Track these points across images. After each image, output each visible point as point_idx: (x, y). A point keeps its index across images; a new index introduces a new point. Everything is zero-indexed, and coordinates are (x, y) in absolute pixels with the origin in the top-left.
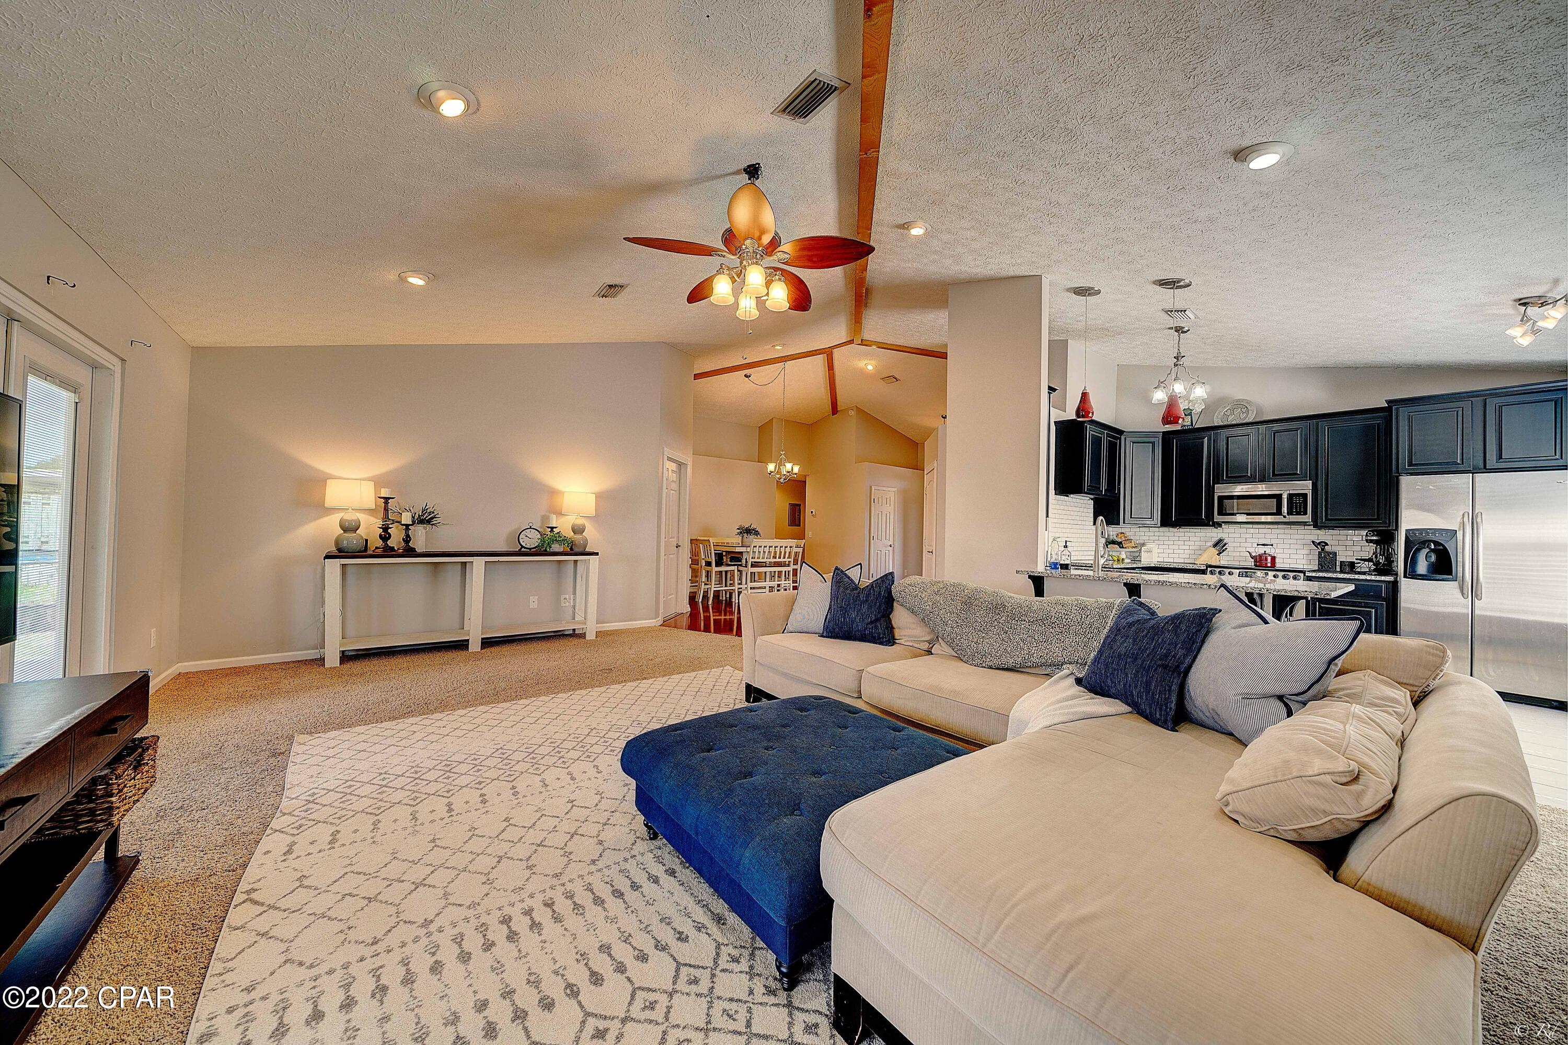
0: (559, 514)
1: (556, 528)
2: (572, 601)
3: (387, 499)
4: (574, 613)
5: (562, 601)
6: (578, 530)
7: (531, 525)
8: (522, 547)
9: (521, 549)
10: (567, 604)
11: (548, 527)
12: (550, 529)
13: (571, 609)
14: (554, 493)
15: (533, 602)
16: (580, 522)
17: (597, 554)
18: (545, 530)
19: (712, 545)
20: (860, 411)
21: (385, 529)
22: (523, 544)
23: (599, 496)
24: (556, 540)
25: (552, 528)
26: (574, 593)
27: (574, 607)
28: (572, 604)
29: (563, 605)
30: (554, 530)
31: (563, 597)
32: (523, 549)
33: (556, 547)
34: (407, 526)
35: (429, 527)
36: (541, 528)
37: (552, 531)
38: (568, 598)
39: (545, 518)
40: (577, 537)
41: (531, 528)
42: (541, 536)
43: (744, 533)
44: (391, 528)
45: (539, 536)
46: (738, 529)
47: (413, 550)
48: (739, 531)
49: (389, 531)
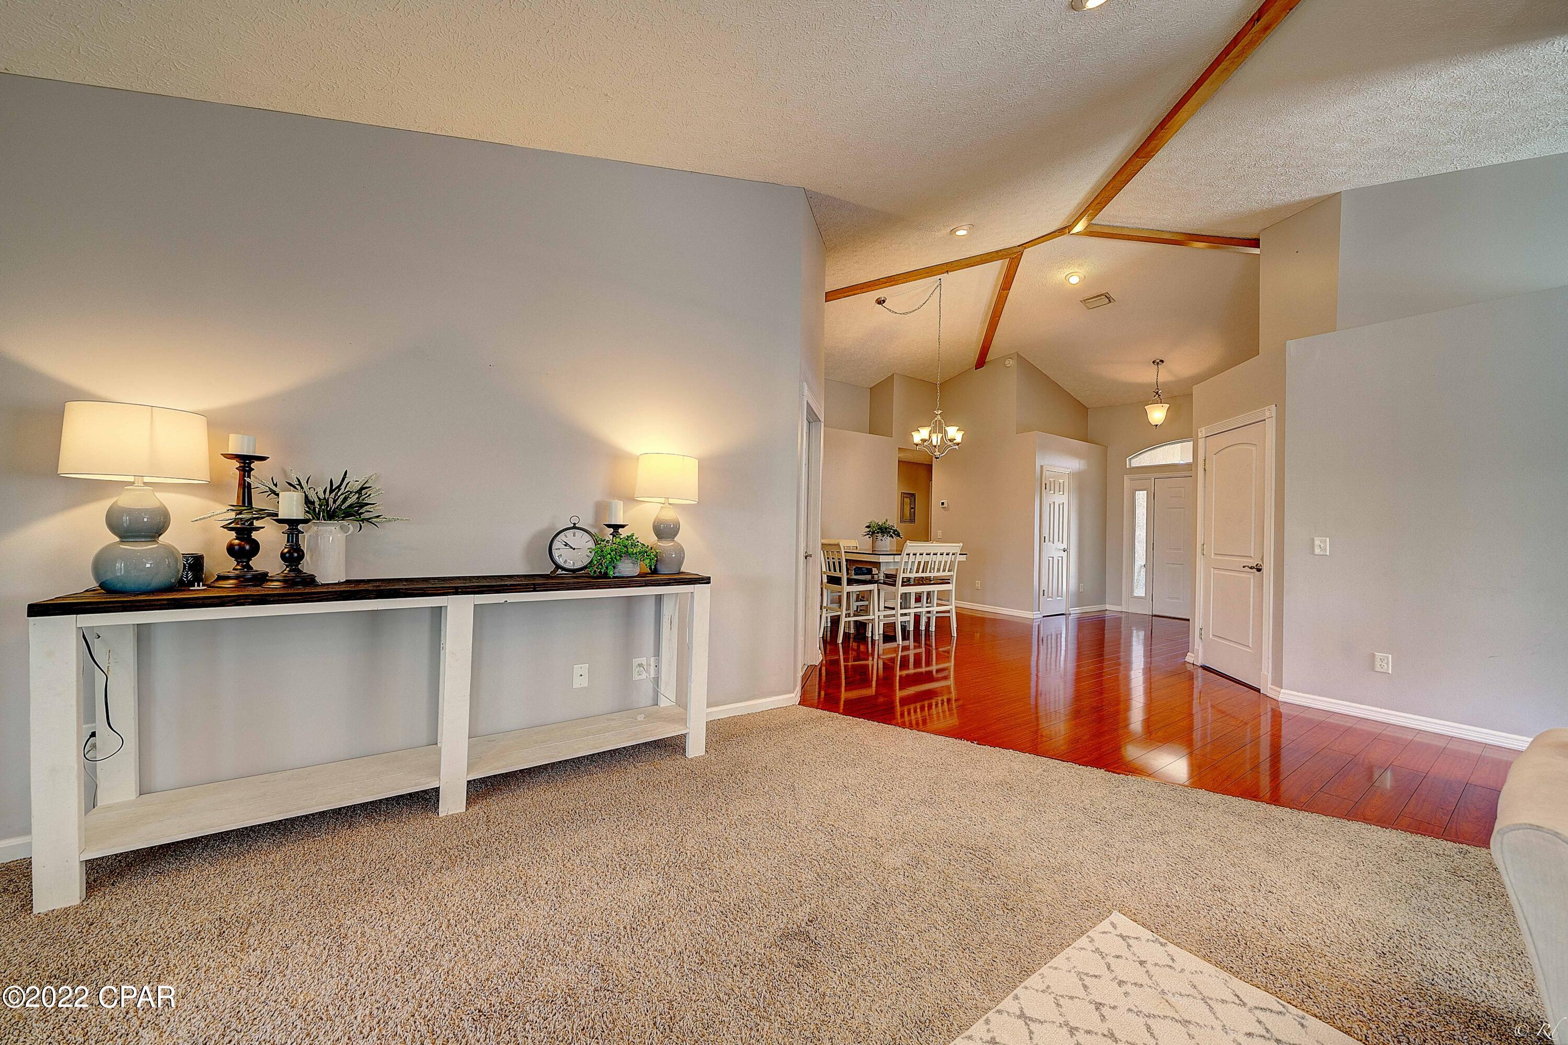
0: (630, 499)
1: (623, 526)
2: (652, 668)
3: (246, 462)
4: (656, 693)
5: (635, 670)
6: (665, 531)
7: (575, 520)
8: (558, 567)
9: (554, 571)
10: (644, 675)
11: (609, 526)
12: (612, 530)
13: (650, 686)
14: (616, 457)
15: (581, 676)
16: (669, 515)
17: (707, 580)
18: (601, 530)
19: (843, 551)
20: (1021, 360)
21: (244, 531)
22: (560, 561)
23: (704, 466)
24: (627, 553)
25: (616, 527)
26: (657, 653)
27: (657, 681)
28: (652, 675)
29: (636, 677)
30: (620, 530)
31: (636, 662)
32: (560, 571)
33: (627, 568)
34: (293, 523)
35: (351, 526)
36: (592, 526)
37: (615, 534)
38: (644, 663)
39: (601, 508)
40: (666, 544)
41: (574, 527)
42: (596, 543)
43: (878, 533)
44: (257, 529)
45: (591, 544)
46: (868, 527)
47: (310, 580)
48: (868, 530)
49: (255, 535)
